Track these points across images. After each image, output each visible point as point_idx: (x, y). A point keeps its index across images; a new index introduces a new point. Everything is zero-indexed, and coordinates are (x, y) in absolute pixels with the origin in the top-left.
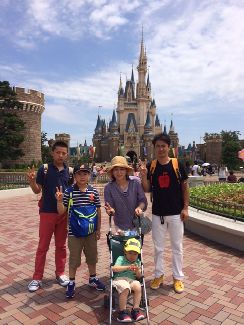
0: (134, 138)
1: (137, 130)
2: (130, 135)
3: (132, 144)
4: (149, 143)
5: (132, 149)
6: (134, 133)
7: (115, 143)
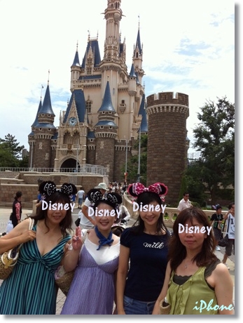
0: (77, 134)
1: (81, 120)
2: (70, 130)
3: (70, 146)
4: (102, 143)
5: (72, 156)
6: (77, 125)
7: (41, 144)
